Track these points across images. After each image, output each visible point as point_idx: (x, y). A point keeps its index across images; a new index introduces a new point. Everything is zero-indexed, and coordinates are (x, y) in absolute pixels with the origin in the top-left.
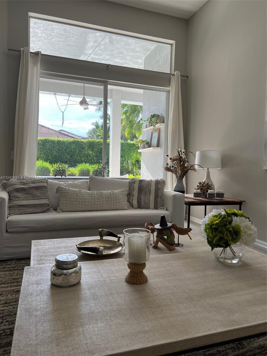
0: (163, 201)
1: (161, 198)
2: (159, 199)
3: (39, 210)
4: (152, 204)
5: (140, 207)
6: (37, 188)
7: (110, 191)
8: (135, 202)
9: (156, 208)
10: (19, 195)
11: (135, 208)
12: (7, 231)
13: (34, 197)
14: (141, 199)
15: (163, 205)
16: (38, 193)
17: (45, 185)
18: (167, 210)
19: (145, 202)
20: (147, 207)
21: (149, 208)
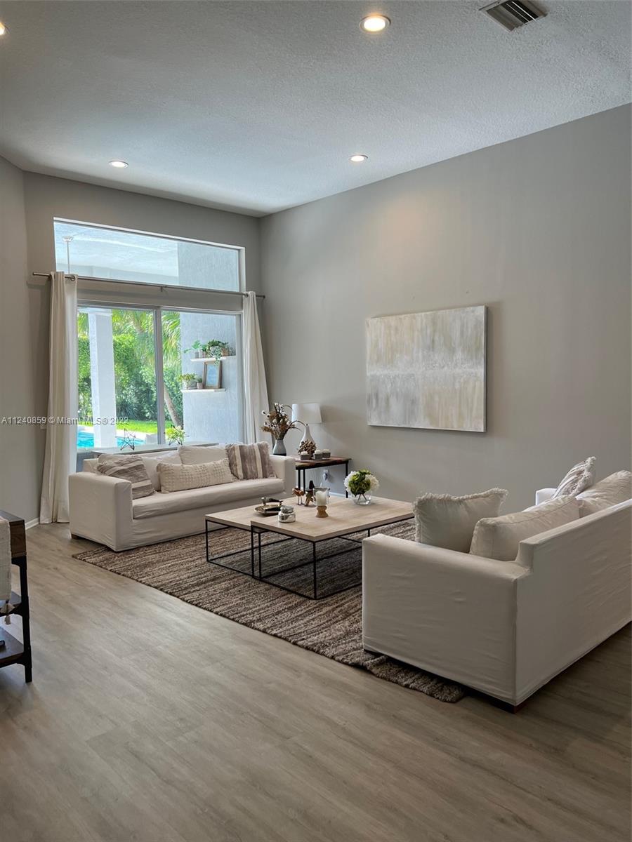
0: (271, 467)
1: (269, 464)
2: (267, 466)
4: (260, 473)
5: (246, 477)
6: (136, 468)
8: (240, 473)
9: (265, 476)
11: (242, 480)
12: (134, 518)
13: (139, 479)
14: (246, 468)
15: (272, 473)
18: (277, 477)
19: (252, 472)
20: (255, 477)
21: (257, 478)
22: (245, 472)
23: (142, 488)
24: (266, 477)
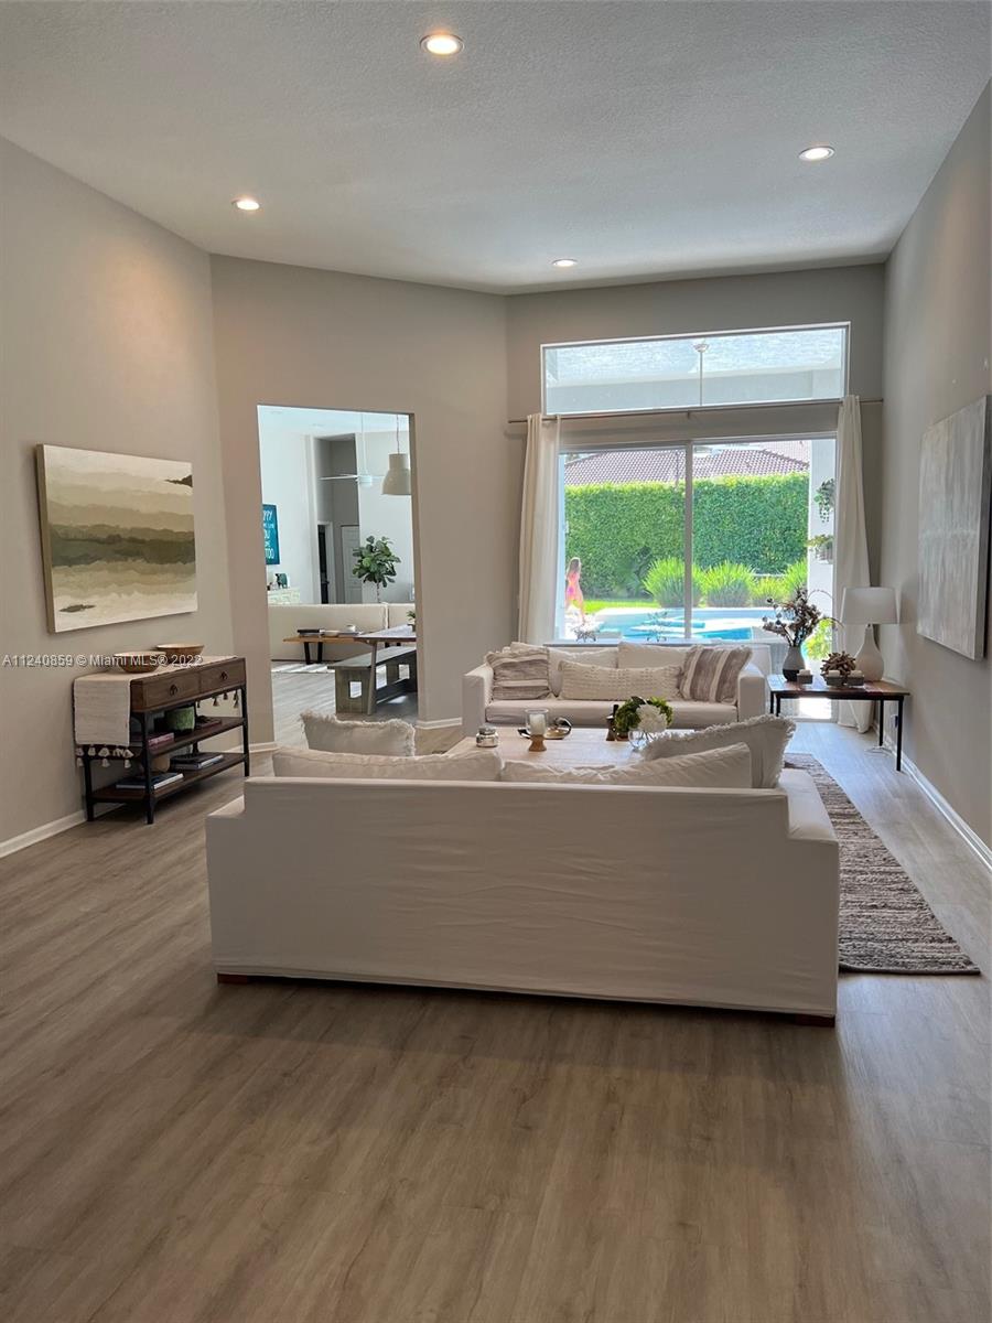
0: (733, 687)
1: (730, 684)
2: (727, 685)
3: (531, 696)
4: (713, 695)
5: (694, 697)
6: (531, 663)
7: (643, 670)
8: (686, 689)
9: (718, 700)
10: (506, 672)
11: (686, 700)
12: (487, 721)
13: (527, 676)
14: (696, 684)
15: (731, 696)
16: (532, 670)
17: (545, 658)
18: (731, 704)
19: (702, 690)
20: (705, 699)
21: (708, 700)
22: (693, 691)
23: (526, 689)
24: (719, 702)
